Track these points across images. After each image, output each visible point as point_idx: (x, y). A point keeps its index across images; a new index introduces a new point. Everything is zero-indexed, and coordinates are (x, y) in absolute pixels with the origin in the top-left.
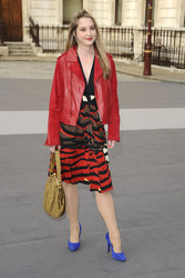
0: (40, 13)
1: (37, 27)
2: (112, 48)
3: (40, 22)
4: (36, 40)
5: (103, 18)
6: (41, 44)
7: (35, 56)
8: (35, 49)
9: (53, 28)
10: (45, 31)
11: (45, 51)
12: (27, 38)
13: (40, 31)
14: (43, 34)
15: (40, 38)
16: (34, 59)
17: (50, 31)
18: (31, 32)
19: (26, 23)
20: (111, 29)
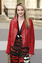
0: (8, 4)
1: (7, 9)
2: (36, 17)
3: (8, 7)
4: (7, 14)
5: (32, 5)
6: (8, 15)
7: (6, 20)
8: (6, 17)
9: (13, 9)
10: (10, 11)
11: (10, 18)
12: (3, 13)
13: (8, 11)
14: (9, 12)
15: (8, 13)
16: (6, 21)
17: (12, 11)
18: (5, 11)
19: (3, 8)
20: (35, 9)
